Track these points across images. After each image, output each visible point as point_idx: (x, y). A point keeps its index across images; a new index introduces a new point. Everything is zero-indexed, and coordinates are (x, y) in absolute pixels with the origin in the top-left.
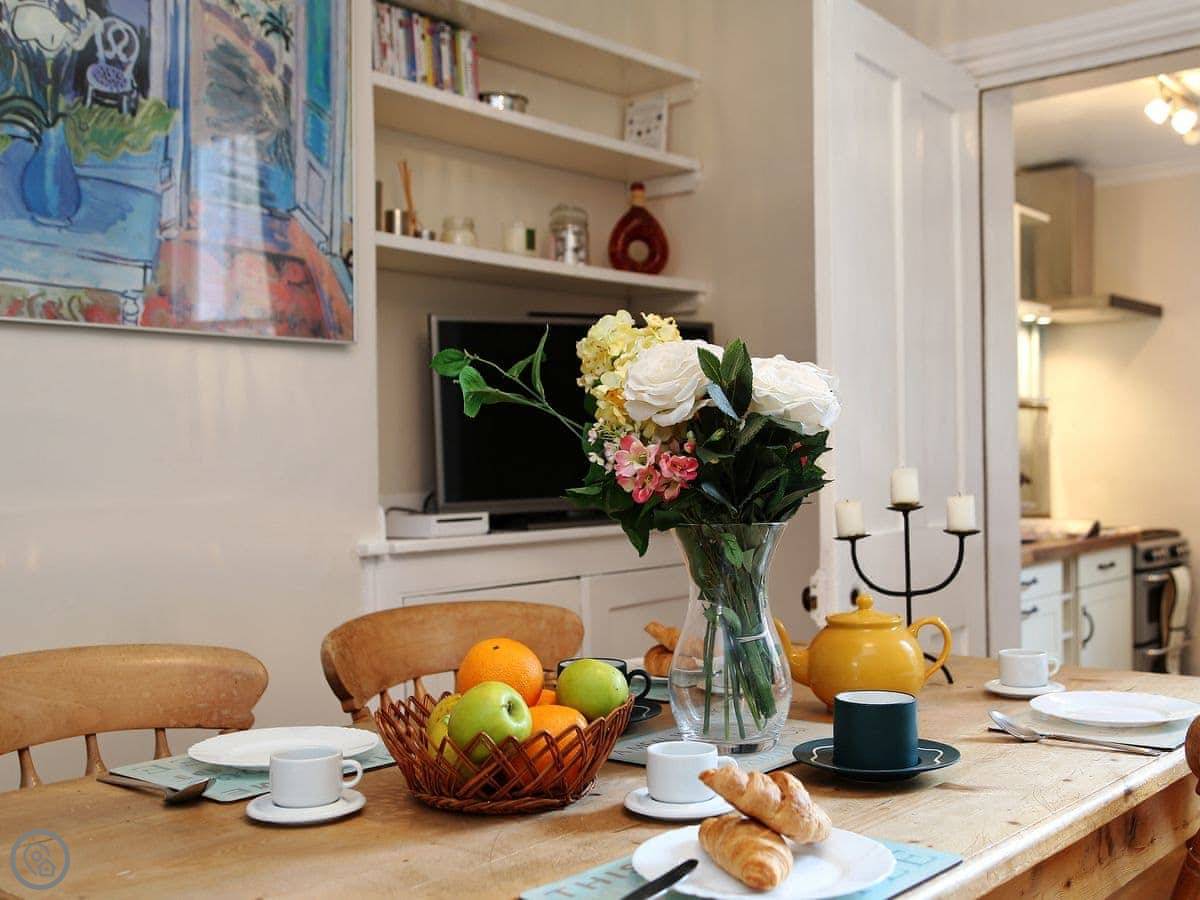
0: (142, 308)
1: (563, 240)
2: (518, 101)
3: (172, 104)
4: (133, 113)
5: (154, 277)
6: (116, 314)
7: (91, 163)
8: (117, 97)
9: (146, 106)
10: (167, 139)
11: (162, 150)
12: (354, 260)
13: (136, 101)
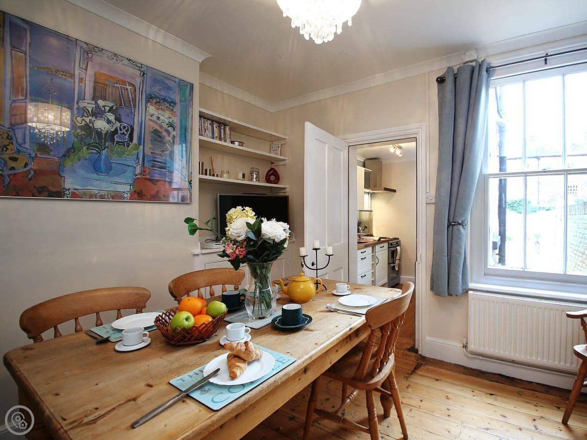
0: (129, 196)
1: (253, 176)
2: (241, 144)
3: (140, 144)
4: (128, 146)
5: (133, 187)
6: (122, 197)
7: (115, 159)
8: (124, 143)
9: (132, 145)
10: (138, 153)
11: (136, 156)
12: (192, 182)
13: (129, 143)
